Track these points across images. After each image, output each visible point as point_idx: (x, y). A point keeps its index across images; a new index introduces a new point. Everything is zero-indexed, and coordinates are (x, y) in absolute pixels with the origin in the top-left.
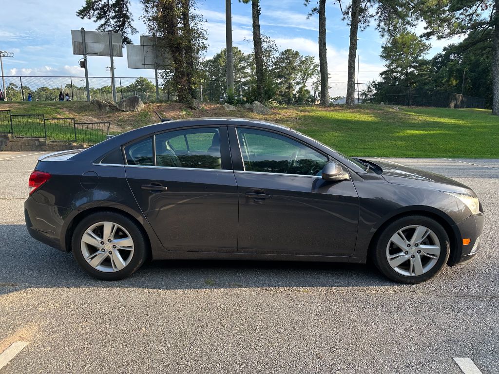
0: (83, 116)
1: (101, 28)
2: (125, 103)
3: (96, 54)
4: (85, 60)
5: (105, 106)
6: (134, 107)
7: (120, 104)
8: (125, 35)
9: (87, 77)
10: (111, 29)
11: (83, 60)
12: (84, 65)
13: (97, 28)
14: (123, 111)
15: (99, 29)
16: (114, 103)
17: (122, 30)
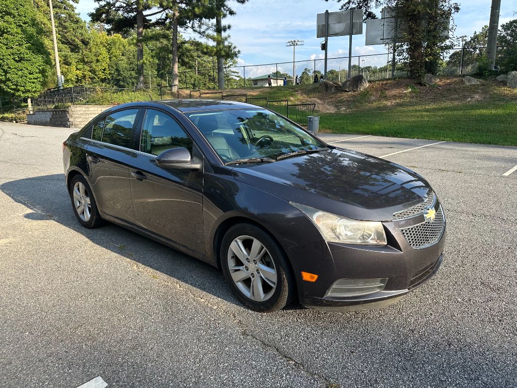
0: (310, 98)
1: (344, 7)
2: (348, 83)
3: (336, 35)
4: (326, 42)
5: (331, 86)
6: (357, 87)
7: (344, 84)
8: (369, 10)
9: (326, 59)
10: (354, 6)
11: (324, 43)
12: (324, 47)
13: (340, 7)
14: (346, 91)
15: (342, 8)
16: (340, 83)
17: (366, 5)
